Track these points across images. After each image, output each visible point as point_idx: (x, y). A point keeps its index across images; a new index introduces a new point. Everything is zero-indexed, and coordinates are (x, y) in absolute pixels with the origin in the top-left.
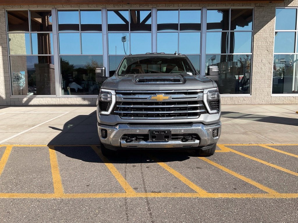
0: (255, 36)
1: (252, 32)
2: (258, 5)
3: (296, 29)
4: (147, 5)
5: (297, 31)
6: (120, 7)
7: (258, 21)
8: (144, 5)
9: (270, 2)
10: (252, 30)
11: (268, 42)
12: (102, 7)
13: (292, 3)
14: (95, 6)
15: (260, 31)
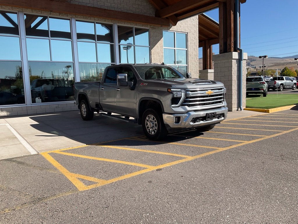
0: (152, 51)
1: (149, 47)
2: (152, 27)
3: (175, 47)
4: (67, 14)
5: (175, 48)
6: (40, 13)
7: (153, 39)
8: (64, 14)
9: (162, 26)
10: (149, 46)
11: (160, 56)
12: (18, 10)
13: (172, 28)
14: (10, 8)
15: (154, 47)
